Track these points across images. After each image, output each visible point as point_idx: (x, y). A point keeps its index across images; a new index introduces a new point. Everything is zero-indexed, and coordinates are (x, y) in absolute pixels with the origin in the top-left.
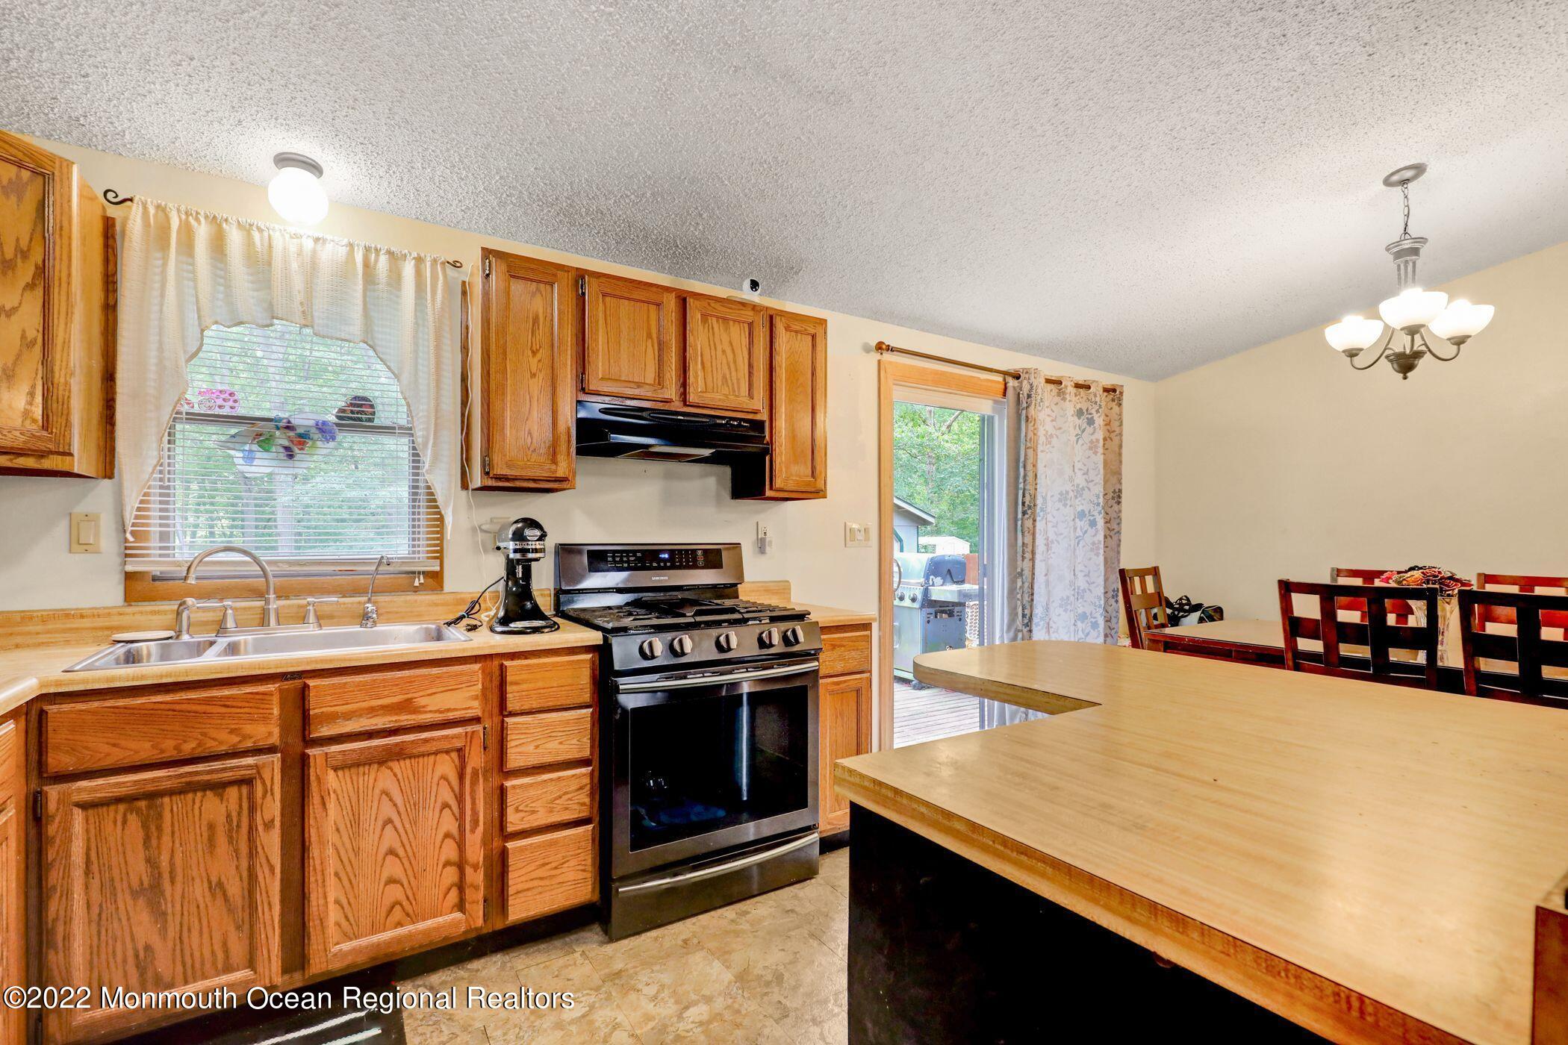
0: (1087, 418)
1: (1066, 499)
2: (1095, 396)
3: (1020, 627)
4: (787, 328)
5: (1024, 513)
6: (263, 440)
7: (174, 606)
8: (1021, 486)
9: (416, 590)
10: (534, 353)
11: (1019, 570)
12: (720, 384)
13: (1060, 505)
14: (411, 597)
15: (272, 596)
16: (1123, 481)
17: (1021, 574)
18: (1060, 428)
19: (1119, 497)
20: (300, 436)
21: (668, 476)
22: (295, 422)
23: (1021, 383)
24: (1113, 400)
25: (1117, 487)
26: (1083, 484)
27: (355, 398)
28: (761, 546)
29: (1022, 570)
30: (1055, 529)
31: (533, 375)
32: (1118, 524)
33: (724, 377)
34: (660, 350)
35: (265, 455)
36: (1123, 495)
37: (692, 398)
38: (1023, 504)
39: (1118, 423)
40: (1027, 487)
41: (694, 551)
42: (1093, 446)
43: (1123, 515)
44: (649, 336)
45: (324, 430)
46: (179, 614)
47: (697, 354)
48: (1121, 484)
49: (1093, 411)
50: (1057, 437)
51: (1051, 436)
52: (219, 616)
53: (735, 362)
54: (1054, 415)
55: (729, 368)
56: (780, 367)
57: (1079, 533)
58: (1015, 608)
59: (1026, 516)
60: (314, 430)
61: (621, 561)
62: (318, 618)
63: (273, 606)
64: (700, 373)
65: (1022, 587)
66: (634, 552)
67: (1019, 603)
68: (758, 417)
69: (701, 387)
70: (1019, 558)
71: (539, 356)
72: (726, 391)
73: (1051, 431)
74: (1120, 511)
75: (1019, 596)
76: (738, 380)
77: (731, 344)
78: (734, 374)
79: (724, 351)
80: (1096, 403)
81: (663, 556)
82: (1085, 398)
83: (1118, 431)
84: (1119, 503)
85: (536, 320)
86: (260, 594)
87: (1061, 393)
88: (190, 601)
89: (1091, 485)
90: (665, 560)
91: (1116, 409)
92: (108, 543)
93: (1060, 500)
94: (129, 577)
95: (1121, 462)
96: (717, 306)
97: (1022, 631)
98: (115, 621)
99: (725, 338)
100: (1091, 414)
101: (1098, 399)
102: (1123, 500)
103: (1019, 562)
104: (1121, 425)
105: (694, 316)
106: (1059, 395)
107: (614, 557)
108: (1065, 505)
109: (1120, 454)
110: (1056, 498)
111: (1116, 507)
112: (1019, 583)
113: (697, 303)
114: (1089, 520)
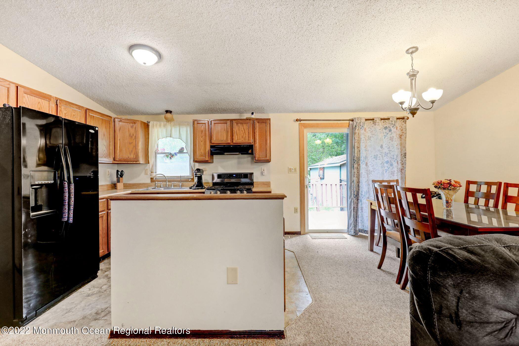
0: (389, 130)
1: (377, 157)
2: (392, 121)
3: (353, 198)
4: (258, 122)
5: (354, 163)
6: (167, 156)
7: (155, 183)
8: (353, 154)
10: (202, 137)
12: (241, 138)
13: (374, 159)
14: (189, 183)
15: (167, 182)
16: (407, 150)
17: (353, 181)
20: (172, 155)
21: (239, 158)
22: (172, 153)
23: (354, 122)
24: (403, 122)
25: (405, 152)
26: (387, 152)
27: (181, 148)
28: (262, 173)
30: (373, 167)
31: (202, 141)
32: (405, 165)
33: (242, 136)
34: (227, 133)
35: (168, 159)
36: (407, 155)
37: (235, 142)
38: (354, 160)
41: (241, 175)
42: (391, 139)
43: (407, 162)
44: (225, 130)
45: (176, 154)
46: (155, 184)
47: (235, 132)
49: (391, 127)
50: (373, 137)
51: (371, 137)
52: (160, 185)
53: (245, 132)
54: (371, 130)
55: (243, 134)
56: (256, 132)
57: (386, 168)
58: (352, 192)
60: (174, 154)
61: (225, 177)
62: (174, 186)
63: (167, 183)
64: (236, 136)
65: (354, 186)
66: (228, 175)
67: (353, 190)
68: (251, 144)
69: (236, 139)
70: (353, 176)
71: (203, 138)
72: (242, 139)
73: (370, 135)
74: (406, 160)
75: (353, 188)
76: (246, 136)
77: (244, 129)
78: (245, 135)
79: (242, 131)
80: (392, 124)
81: (234, 175)
82: (388, 123)
84: (405, 157)
85: (202, 131)
86: (166, 181)
87: (375, 123)
88: (156, 182)
89: (390, 152)
90: (234, 176)
91: (404, 124)
92: (148, 174)
93: (374, 158)
94: (151, 178)
95: (406, 143)
96: (240, 121)
98: (149, 185)
99: (242, 128)
100: (390, 128)
101: (393, 123)
102: (407, 157)
103: (353, 178)
104: (406, 130)
105: (235, 124)
106: (373, 123)
107: (223, 176)
108: (376, 159)
109: (406, 140)
110: (373, 157)
111: (405, 159)
112: (353, 184)
113: (235, 121)
114: (390, 164)
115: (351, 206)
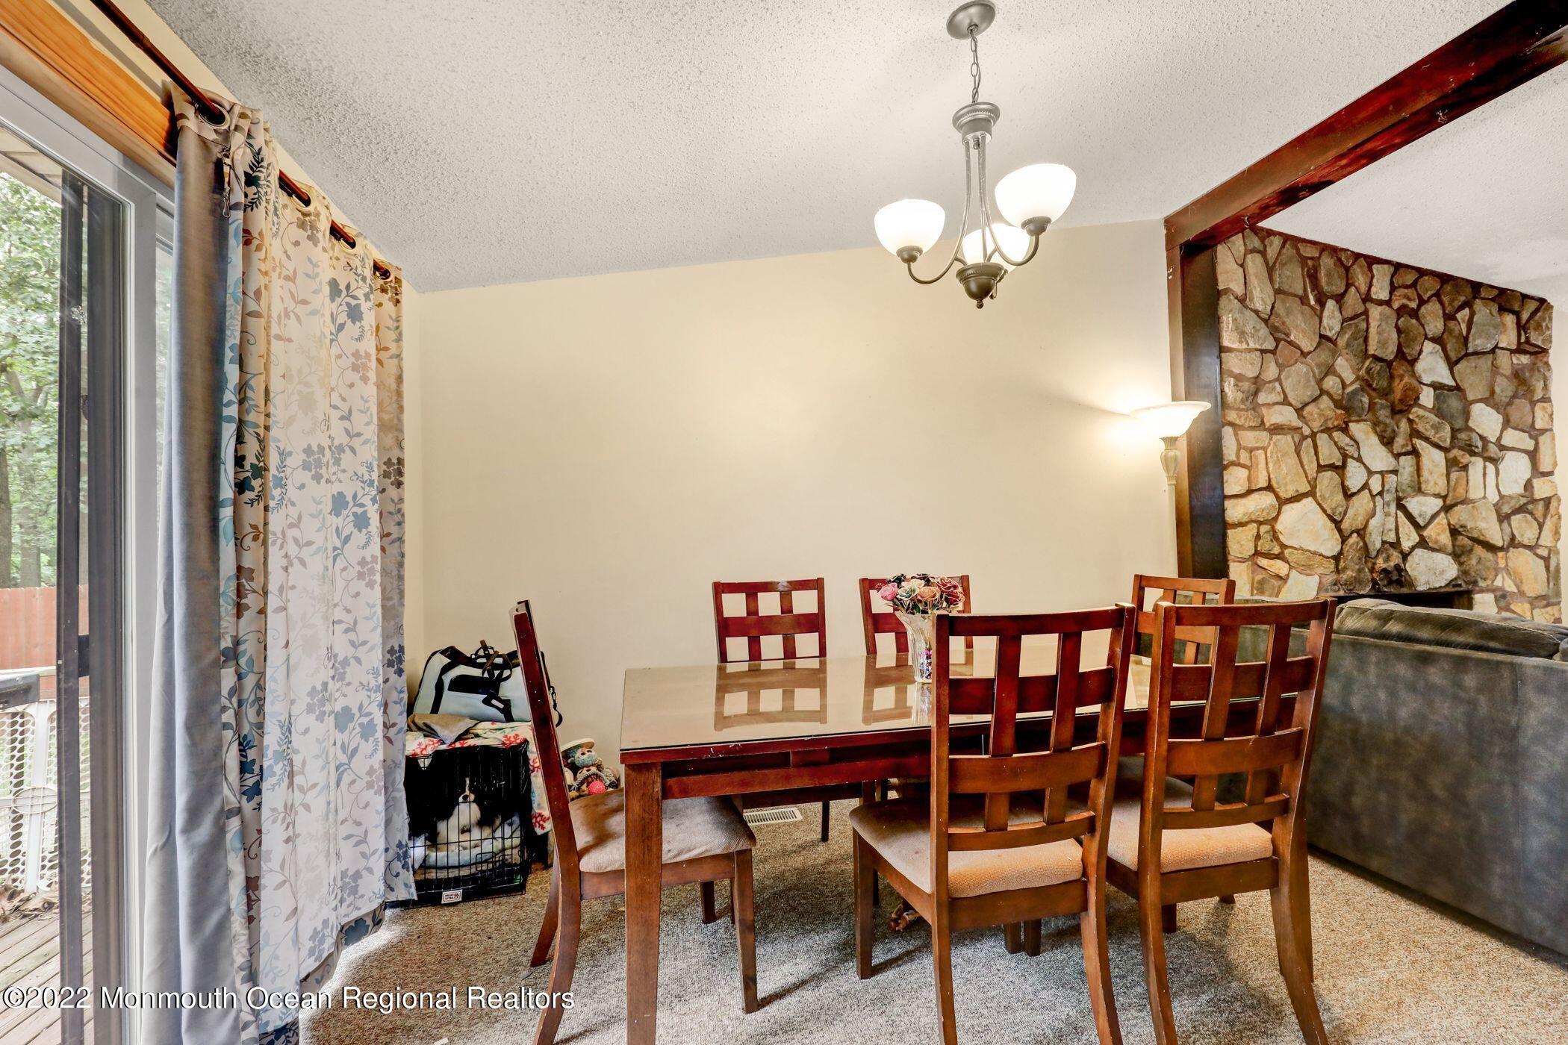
0: (350, 304)
1: (319, 464)
2: (362, 267)
5: (241, 486)
8: (232, 411)
11: (226, 643)
13: (307, 477)
16: (405, 444)
18: (305, 302)
19: (400, 473)
23: (226, 135)
24: (384, 290)
25: (394, 456)
26: (343, 438)
29: (237, 642)
32: (399, 524)
36: (406, 470)
38: (239, 461)
39: (393, 335)
40: (251, 417)
42: (359, 364)
43: (406, 509)
48: (401, 448)
49: (361, 294)
57: (337, 541)
58: (218, 753)
59: (249, 495)
65: (236, 691)
67: (228, 734)
70: (227, 608)
73: (288, 300)
74: (401, 500)
75: (228, 717)
80: (366, 279)
82: (343, 261)
83: (393, 350)
84: (399, 484)
87: (310, 228)
89: (357, 443)
91: (390, 310)
93: (308, 466)
95: (401, 408)
97: (239, 811)
100: (356, 297)
101: (365, 275)
102: (408, 479)
103: (227, 621)
104: (399, 339)
106: (303, 224)
108: (317, 478)
110: (301, 457)
111: (396, 492)
112: (228, 678)
114: (355, 514)
115: (218, 881)
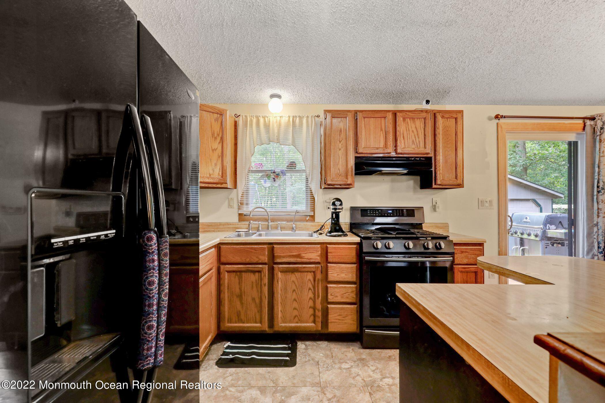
3: (596, 253)
4: (443, 117)
5: (599, 192)
6: (268, 176)
7: (247, 223)
8: (596, 177)
9: (307, 221)
10: (340, 142)
12: (411, 144)
14: (305, 223)
15: (270, 221)
20: (277, 175)
21: (393, 181)
22: (276, 171)
23: (596, 122)
27: (291, 162)
28: (434, 208)
29: (598, 223)
31: (340, 150)
33: (413, 141)
34: (385, 134)
35: (269, 181)
37: (399, 151)
38: (598, 187)
41: (402, 210)
44: (381, 130)
45: (283, 173)
46: (249, 225)
47: (401, 134)
52: (256, 226)
53: (418, 134)
55: (415, 137)
56: (439, 134)
58: (593, 243)
59: (601, 193)
60: (280, 173)
61: (373, 213)
62: (281, 228)
63: (270, 224)
64: (403, 141)
66: (378, 210)
68: (429, 156)
69: (403, 146)
70: (595, 216)
71: (342, 143)
72: (414, 146)
76: (419, 142)
77: (416, 128)
78: (417, 139)
79: (413, 131)
81: (389, 212)
85: (341, 131)
86: (267, 220)
88: (251, 222)
90: (390, 213)
92: (236, 206)
94: (240, 215)
96: (410, 114)
97: (598, 255)
98: (237, 226)
99: (413, 126)
103: (595, 218)
105: (400, 119)
107: (370, 212)
113: (401, 114)
